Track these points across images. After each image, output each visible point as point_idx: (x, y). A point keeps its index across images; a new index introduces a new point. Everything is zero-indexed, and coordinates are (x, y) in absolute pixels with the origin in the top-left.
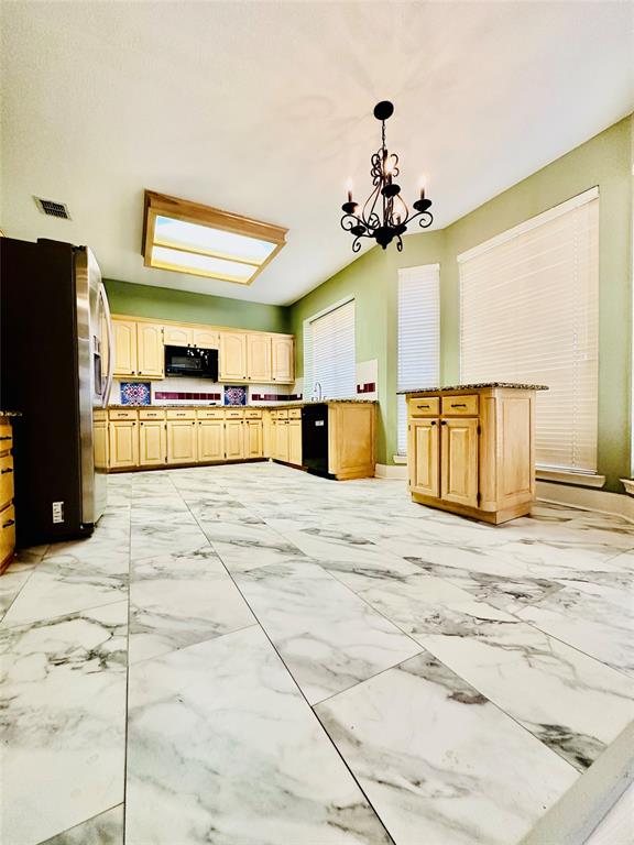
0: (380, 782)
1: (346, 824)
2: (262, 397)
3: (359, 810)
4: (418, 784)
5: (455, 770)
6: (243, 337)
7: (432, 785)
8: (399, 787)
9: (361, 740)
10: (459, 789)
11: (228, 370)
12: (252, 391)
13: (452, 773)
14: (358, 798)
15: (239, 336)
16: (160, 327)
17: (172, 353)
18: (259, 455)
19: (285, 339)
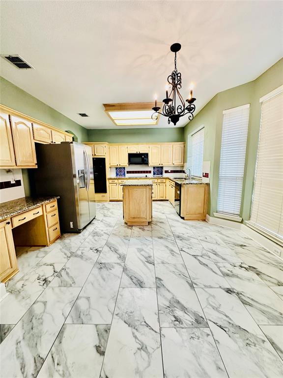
0: (52, 357)
1: (36, 361)
2: (169, 171)
3: (42, 360)
4: (58, 364)
5: (69, 369)
6: (159, 146)
7: (60, 368)
8: (54, 362)
9: (62, 342)
10: (64, 374)
11: (153, 161)
12: (164, 169)
13: (67, 369)
14: (44, 358)
15: (157, 146)
16: (126, 146)
17: (131, 156)
18: (164, 199)
19: (180, 144)
